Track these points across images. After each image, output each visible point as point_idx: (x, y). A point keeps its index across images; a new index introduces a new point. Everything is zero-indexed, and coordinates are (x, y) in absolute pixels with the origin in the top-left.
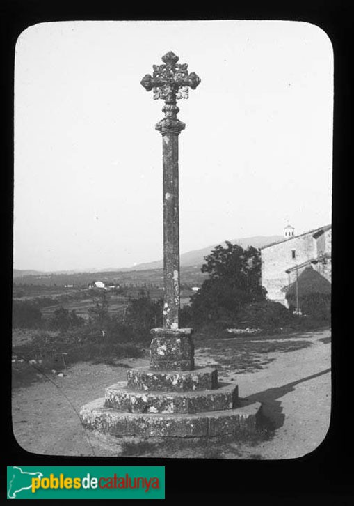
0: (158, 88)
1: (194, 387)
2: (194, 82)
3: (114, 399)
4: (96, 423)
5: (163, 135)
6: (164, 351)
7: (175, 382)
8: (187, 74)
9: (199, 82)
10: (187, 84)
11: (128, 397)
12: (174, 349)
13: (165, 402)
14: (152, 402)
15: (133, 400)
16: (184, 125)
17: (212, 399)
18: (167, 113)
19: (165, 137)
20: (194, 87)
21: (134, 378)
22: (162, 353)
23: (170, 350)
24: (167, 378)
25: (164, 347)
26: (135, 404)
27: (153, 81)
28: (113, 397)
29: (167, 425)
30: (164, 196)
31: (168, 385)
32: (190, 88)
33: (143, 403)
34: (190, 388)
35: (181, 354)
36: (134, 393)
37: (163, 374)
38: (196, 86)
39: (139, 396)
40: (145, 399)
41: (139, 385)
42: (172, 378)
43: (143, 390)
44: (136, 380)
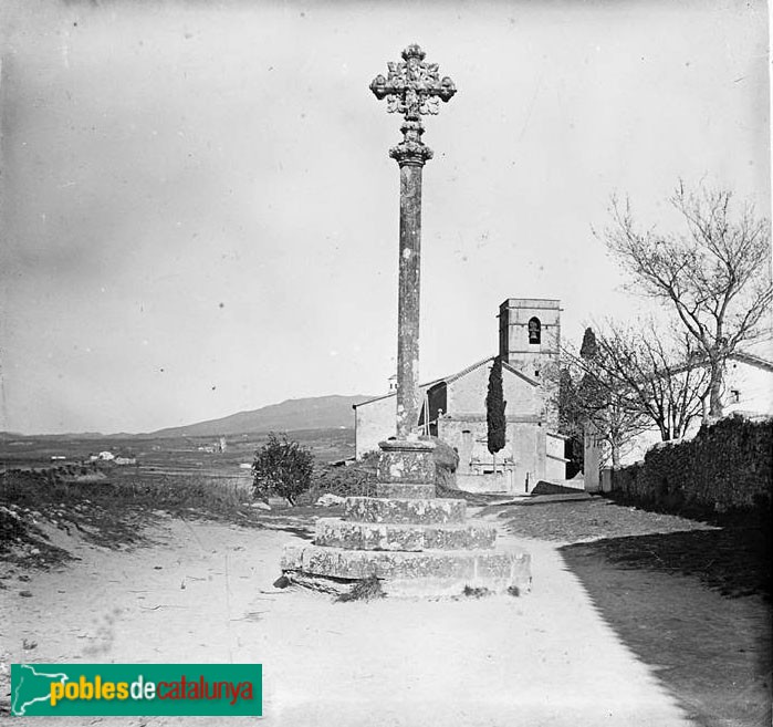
0: (394, 97)
1: (446, 519)
2: (447, 91)
4: (312, 566)
5: (401, 166)
6: (400, 470)
7: (421, 512)
9: (456, 91)
10: (437, 94)
11: (357, 529)
12: (415, 468)
13: (412, 535)
14: (392, 537)
15: (368, 534)
16: (432, 152)
18: (409, 133)
19: (405, 168)
20: (446, 99)
21: (359, 506)
22: (396, 474)
23: (409, 468)
24: (410, 506)
25: (400, 465)
28: (330, 531)
29: (423, 565)
31: (412, 515)
32: (440, 100)
33: (382, 537)
34: (441, 519)
35: (424, 474)
36: (367, 525)
37: (403, 501)
38: (449, 97)
39: (375, 527)
40: (383, 533)
41: (368, 517)
42: (417, 505)
43: (374, 520)
44: (362, 509)
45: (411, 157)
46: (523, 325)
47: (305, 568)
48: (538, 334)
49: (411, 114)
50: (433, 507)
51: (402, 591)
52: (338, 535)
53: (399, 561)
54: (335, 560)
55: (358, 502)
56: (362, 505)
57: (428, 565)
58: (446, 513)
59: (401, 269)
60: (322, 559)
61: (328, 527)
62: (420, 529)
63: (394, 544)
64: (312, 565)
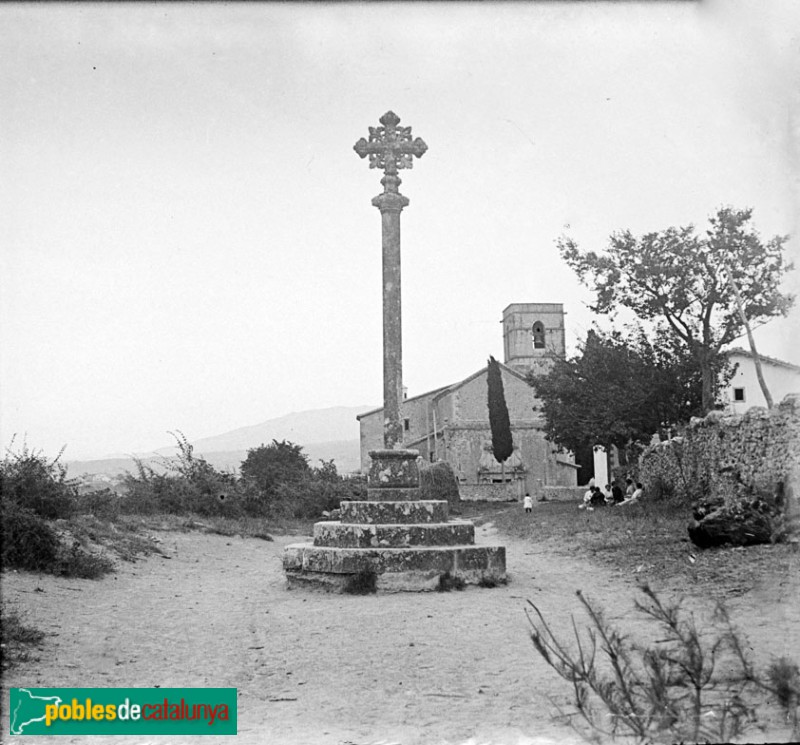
0: (375, 155)
1: (429, 518)
2: (419, 149)
3: (329, 535)
4: (311, 564)
5: (382, 213)
6: (388, 476)
7: (406, 513)
8: (410, 138)
9: (427, 148)
10: (411, 151)
11: (350, 530)
12: (401, 473)
13: (398, 533)
14: (381, 534)
15: (359, 534)
16: (408, 200)
17: (453, 531)
18: (388, 185)
19: (386, 214)
20: (419, 156)
21: (351, 510)
22: (385, 479)
23: (396, 474)
24: (397, 507)
25: (388, 471)
26: (361, 537)
27: (369, 146)
28: (326, 533)
29: (408, 559)
30: (384, 287)
31: (399, 515)
32: (414, 156)
33: (373, 536)
34: (425, 519)
35: (409, 479)
36: (359, 525)
37: (391, 503)
38: (421, 154)
39: (366, 527)
40: (374, 532)
41: (360, 518)
42: (403, 507)
43: (366, 522)
44: (355, 512)
45: (391, 205)
46: (527, 330)
47: (304, 566)
48: (543, 339)
49: (390, 170)
50: (417, 507)
51: (390, 583)
52: (334, 535)
53: (386, 556)
54: (330, 558)
55: (351, 505)
56: (354, 508)
57: (413, 559)
58: (429, 513)
59: (384, 300)
60: (320, 557)
61: (325, 529)
62: (406, 527)
63: (383, 542)
64: (311, 562)
